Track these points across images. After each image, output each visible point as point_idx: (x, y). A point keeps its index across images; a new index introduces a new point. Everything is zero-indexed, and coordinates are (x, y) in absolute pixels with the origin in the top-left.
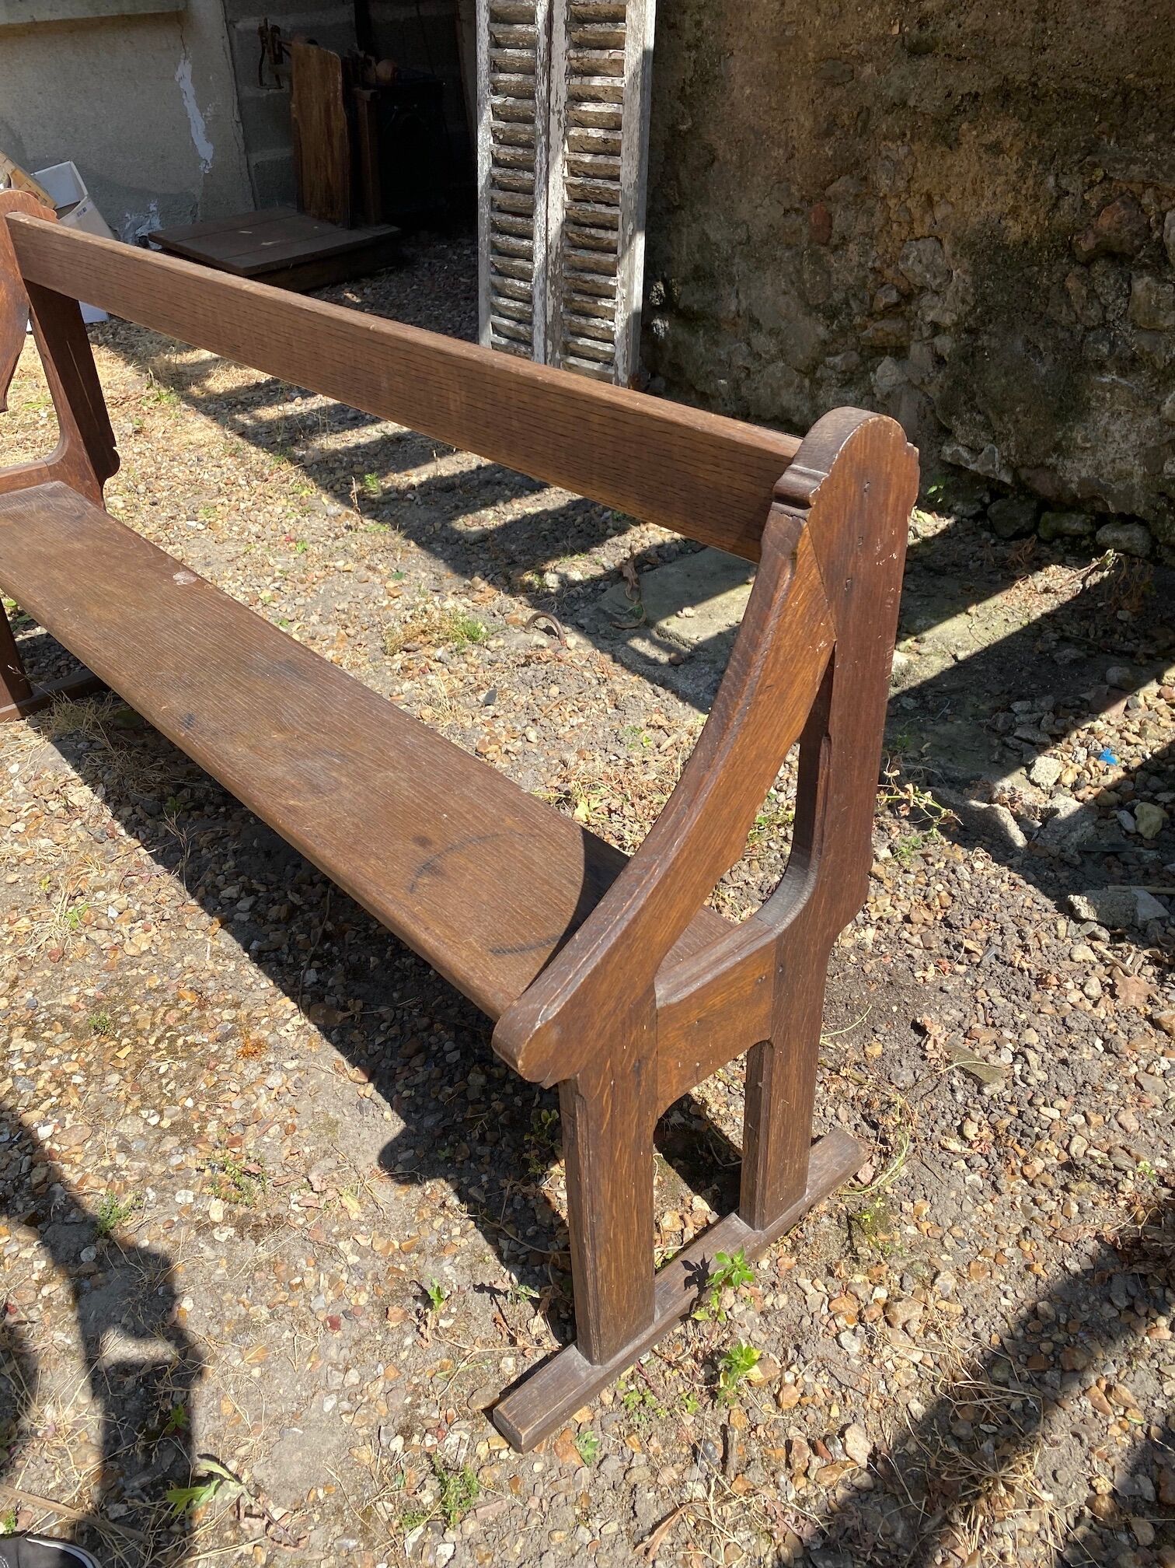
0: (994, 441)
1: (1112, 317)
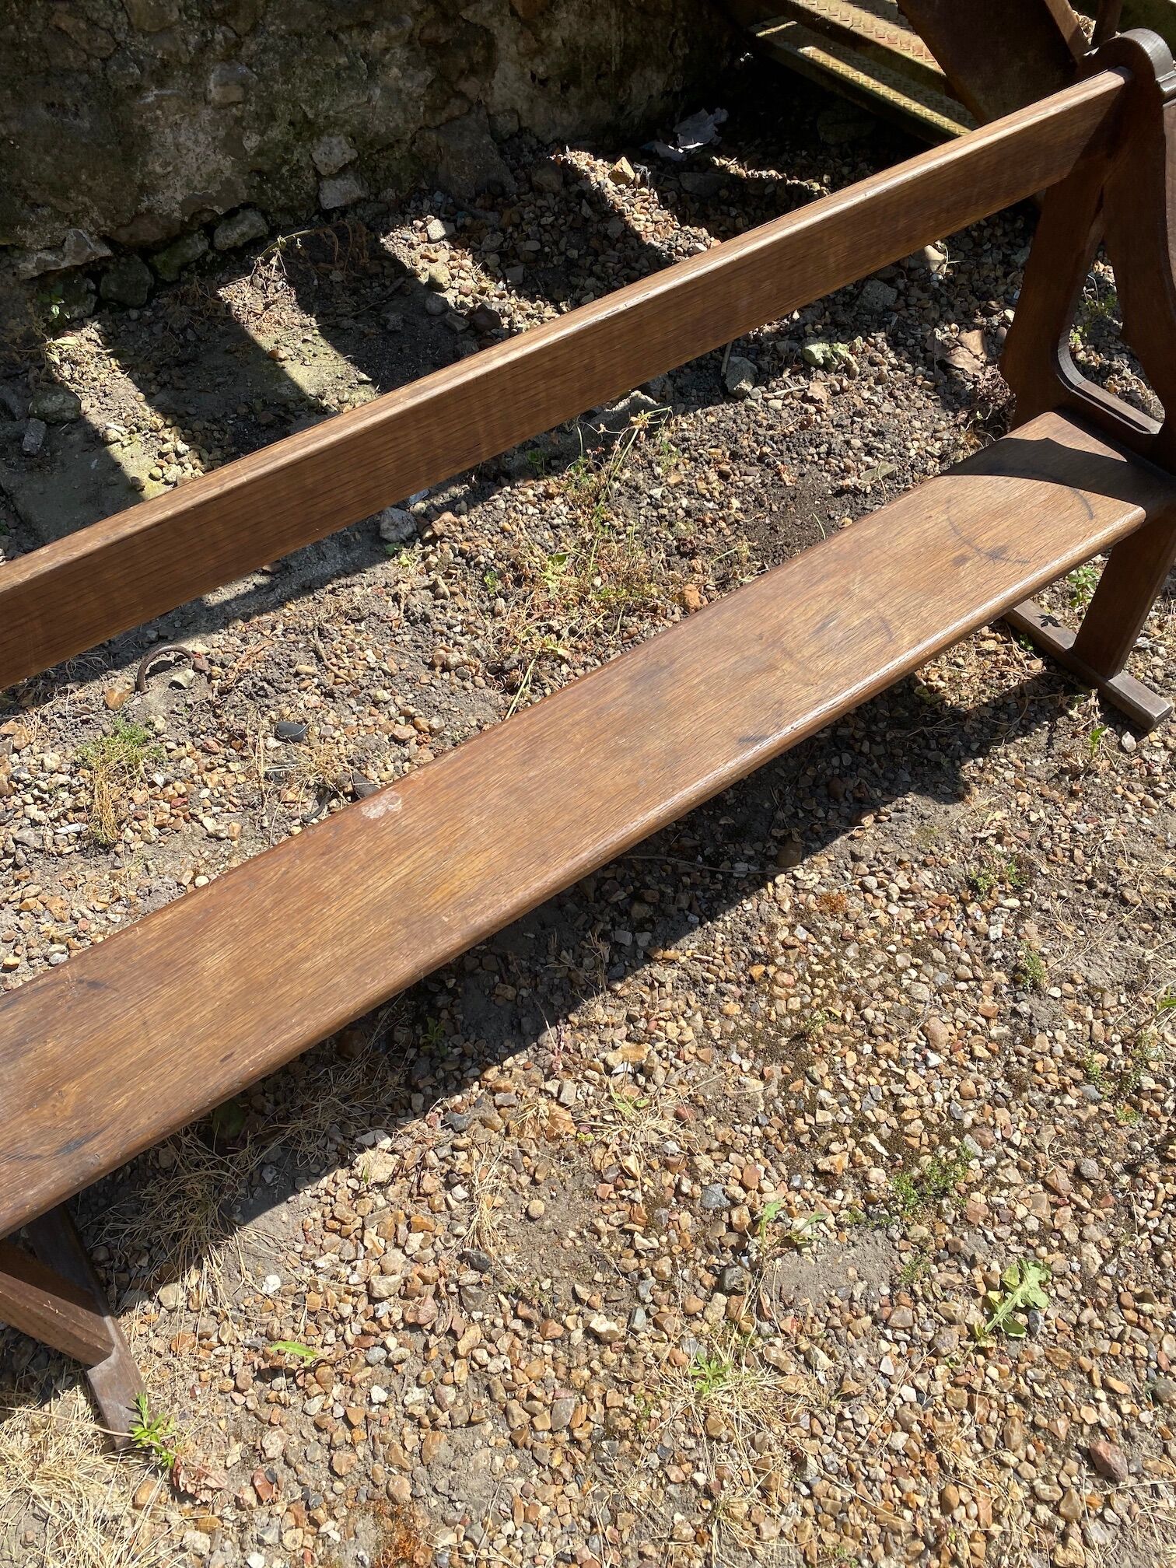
0: (73, 224)
1: (121, 37)
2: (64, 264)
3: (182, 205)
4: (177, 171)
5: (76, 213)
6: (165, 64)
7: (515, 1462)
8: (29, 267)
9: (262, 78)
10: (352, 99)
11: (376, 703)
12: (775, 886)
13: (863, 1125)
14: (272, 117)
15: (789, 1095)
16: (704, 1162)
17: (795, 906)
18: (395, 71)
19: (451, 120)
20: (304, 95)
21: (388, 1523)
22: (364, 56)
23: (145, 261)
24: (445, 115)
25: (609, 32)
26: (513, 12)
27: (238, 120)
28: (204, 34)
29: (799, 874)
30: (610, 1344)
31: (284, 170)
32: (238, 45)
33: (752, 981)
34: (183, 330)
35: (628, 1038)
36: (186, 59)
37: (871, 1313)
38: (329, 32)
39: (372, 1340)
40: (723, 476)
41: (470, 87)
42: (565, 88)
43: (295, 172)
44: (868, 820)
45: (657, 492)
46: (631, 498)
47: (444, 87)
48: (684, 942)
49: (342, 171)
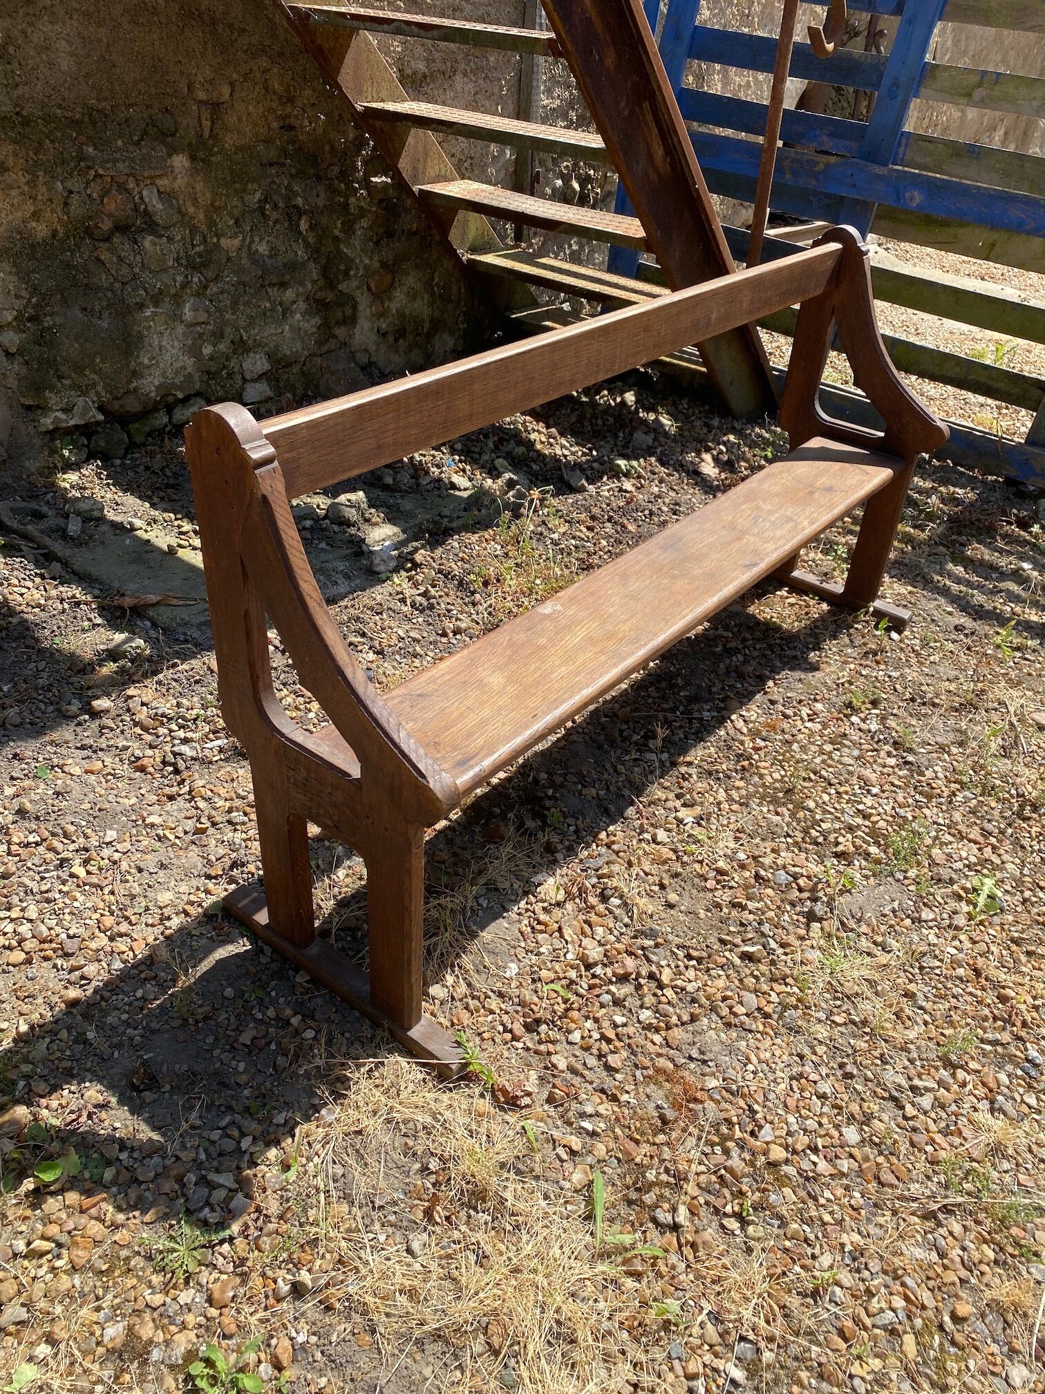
0: (84, 393)
1: (137, 270)
2: (72, 423)
3: (157, 388)
4: (157, 364)
5: (87, 386)
6: (161, 291)
7: (735, 1034)
8: (47, 422)
9: (218, 310)
10: (272, 330)
11: (415, 655)
12: (732, 721)
13: (850, 829)
14: (222, 336)
15: (799, 822)
16: (767, 861)
17: (749, 730)
18: (298, 316)
19: (330, 351)
20: (242, 323)
21: (667, 1085)
22: (281, 304)
23: (122, 428)
24: (326, 348)
25: (422, 308)
26: (369, 289)
27: (201, 335)
28: (186, 277)
29: (744, 713)
30: (759, 961)
31: (224, 372)
32: (206, 287)
33: (744, 769)
34: (162, 469)
35: (684, 805)
36: (173, 291)
37: (908, 916)
38: (263, 286)
39: (597, 991)
40: (590, 529)
41: (341, 332)
42: (396, 340)
43: (230, 376)
44: (771, 683)
45: (555, 536)
46: (538, 540)
47: (326, 331)
48: (692, 752)
49: (260, 377)
